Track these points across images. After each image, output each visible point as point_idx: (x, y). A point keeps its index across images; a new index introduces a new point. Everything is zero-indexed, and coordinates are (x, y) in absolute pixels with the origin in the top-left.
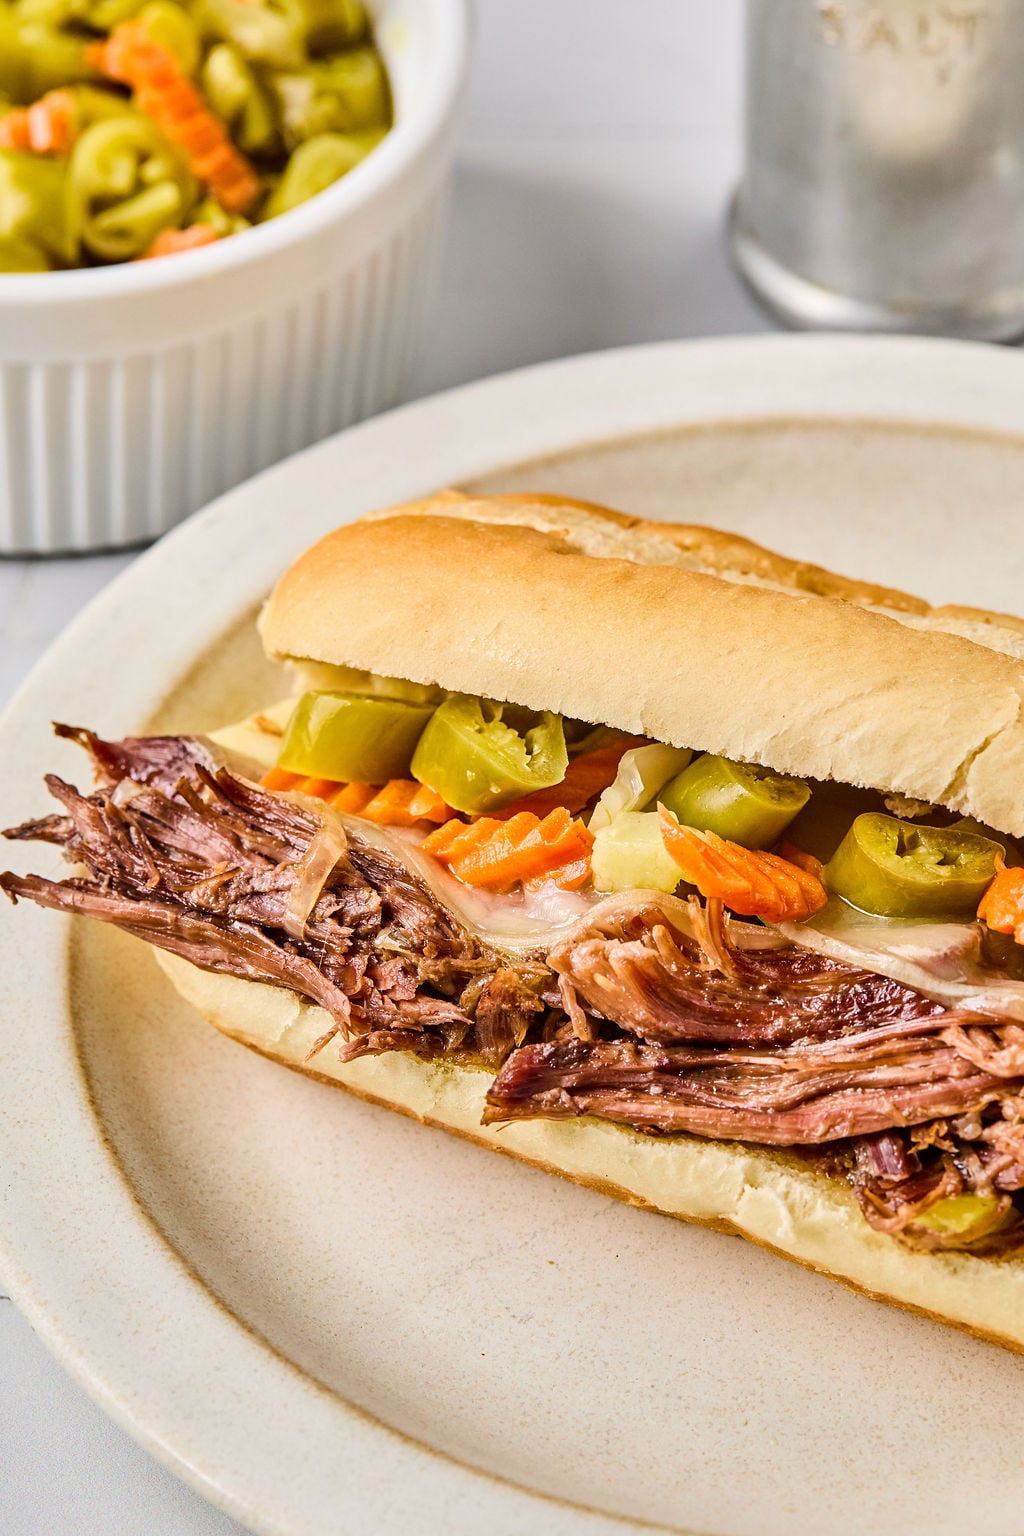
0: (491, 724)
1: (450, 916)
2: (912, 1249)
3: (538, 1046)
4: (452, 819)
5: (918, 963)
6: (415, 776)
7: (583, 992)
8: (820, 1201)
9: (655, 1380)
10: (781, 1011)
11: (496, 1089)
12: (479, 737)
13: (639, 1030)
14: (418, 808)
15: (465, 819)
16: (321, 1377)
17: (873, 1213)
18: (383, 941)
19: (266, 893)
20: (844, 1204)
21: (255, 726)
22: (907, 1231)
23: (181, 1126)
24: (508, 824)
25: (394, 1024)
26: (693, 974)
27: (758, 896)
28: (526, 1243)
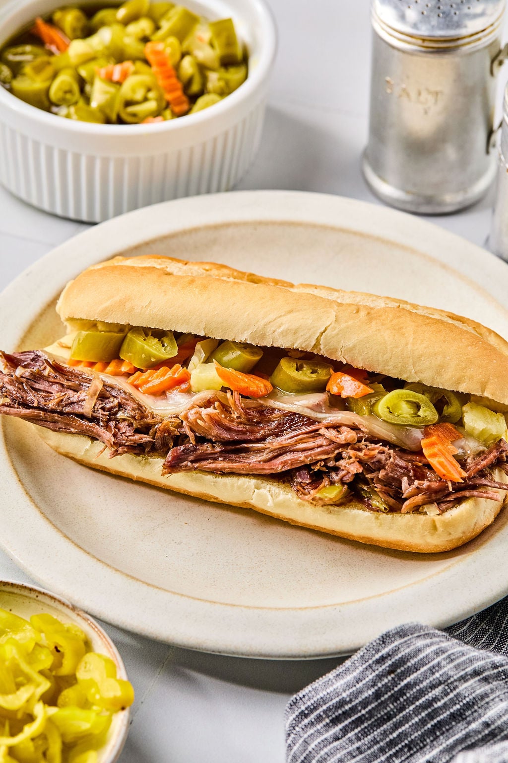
0: (148, 337)
1: (142, 404)
2: (315, 505)
3: (179, 447)
4: (137, 371)
5: (308, 408)
6: (122, 358)
7: (192, 427)
8: (281, 492)
9: (227, 560)
10: (263, 428)
11: (166, 463)
12: (144, 342)
13: (213, 439)
14: (124, 369)
15: (142, 371)
16: (115, 567)
17: (301, 494)
18: (120, 415)
19: (76, 403)
20: (290, 492)
21: (58, 345)
22: (313, 499)
23: (49, 487)
24: (158, 371)
25: (127, 444)
26: (230, 418)
27: (251, 389)
28: (176, 518)
